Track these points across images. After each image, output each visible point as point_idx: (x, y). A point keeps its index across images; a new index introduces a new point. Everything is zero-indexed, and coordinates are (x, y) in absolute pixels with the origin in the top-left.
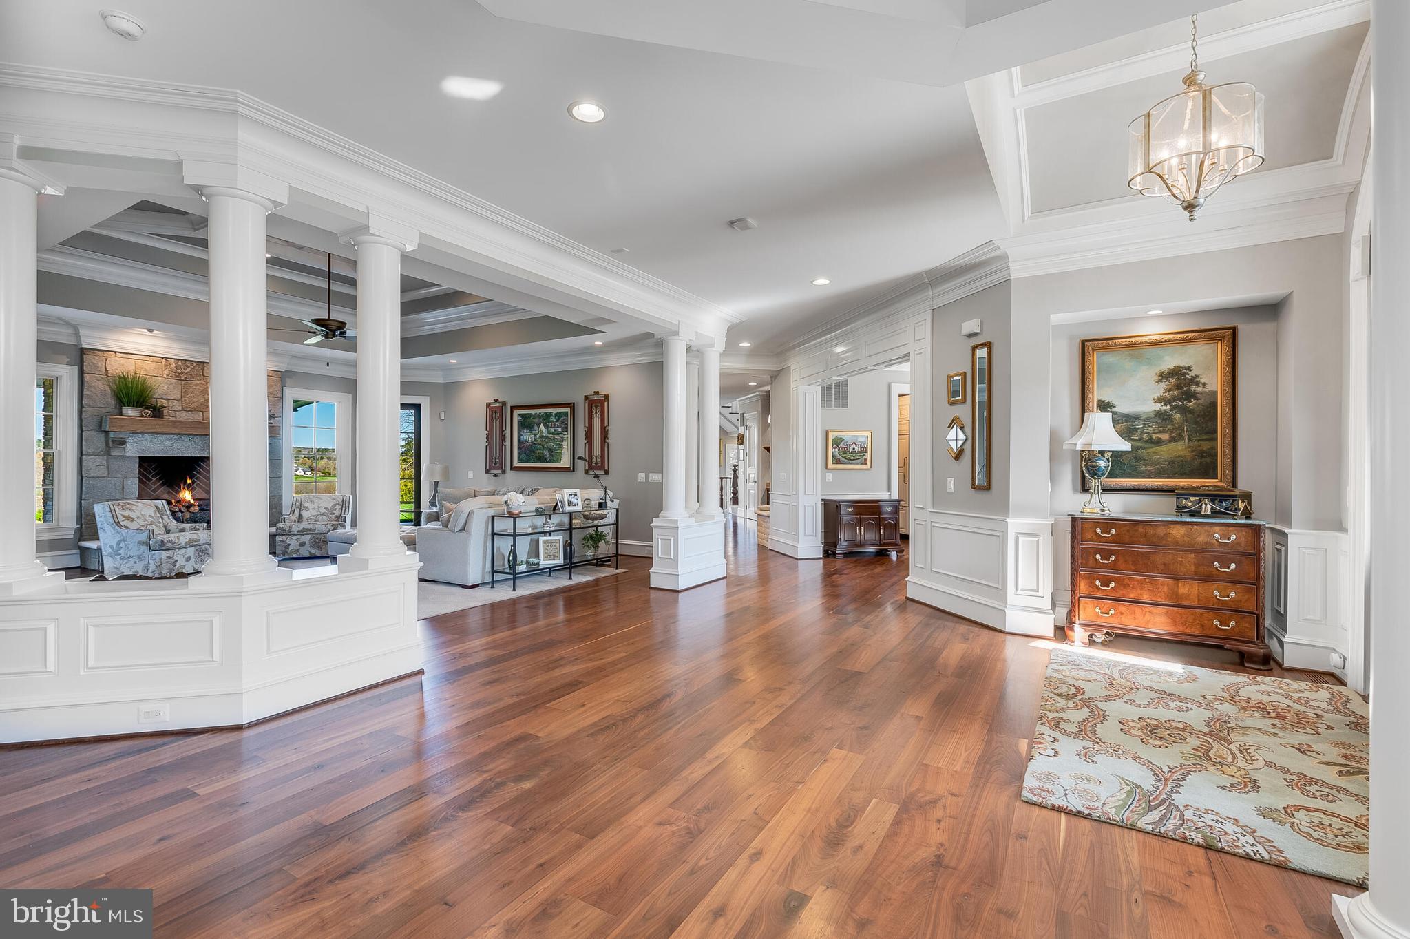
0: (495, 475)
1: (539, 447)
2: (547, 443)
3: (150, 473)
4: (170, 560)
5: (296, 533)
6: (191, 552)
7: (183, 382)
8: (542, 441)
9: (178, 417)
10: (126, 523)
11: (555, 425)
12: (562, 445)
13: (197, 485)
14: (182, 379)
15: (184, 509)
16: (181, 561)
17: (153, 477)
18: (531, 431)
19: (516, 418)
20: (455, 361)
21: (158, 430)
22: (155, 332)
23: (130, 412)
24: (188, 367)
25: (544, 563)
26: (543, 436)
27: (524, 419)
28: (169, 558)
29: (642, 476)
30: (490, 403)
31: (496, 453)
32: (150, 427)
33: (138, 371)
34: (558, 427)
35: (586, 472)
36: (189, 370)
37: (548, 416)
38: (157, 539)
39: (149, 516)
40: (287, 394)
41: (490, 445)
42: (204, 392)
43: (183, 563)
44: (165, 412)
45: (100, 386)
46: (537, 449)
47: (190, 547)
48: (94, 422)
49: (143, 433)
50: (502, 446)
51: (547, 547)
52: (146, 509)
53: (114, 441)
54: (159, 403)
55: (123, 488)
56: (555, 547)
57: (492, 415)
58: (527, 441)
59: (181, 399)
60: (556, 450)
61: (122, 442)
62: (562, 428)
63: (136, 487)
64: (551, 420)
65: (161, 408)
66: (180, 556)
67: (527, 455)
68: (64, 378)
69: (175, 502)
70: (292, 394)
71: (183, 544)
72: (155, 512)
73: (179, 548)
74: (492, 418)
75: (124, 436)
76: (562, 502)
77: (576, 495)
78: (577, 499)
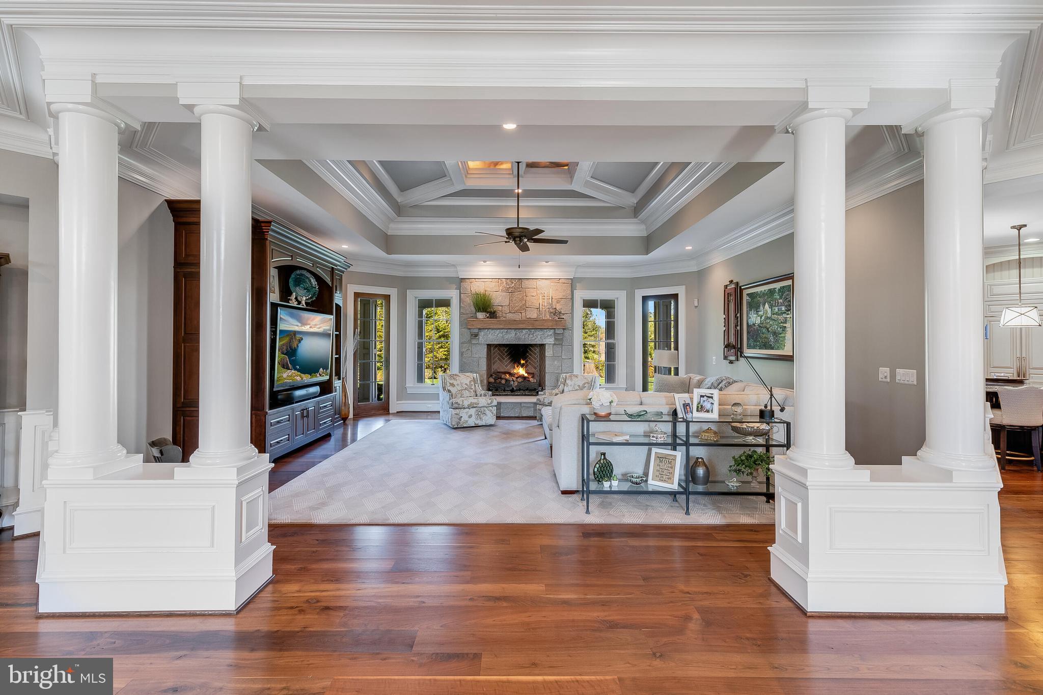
0: (731, 362)
1: (764, 330)
2: (771, 325)
3: (504, 354)
5: (547, 404)
6: (472, 411)
7: (510, 293)
8: (767, 323)
9: (507, 317)
10: (451, 388)
11: (778, 303)
12: (785, 327)
13: (530, 363)
14: (510, 291)
15: (514, 379)
16: (465, 417)
17: (506, 357)
18: (757, 312)
19: (745, 298)
20: (691, 248)
21: (492, 327)
23: (481, 315)
24: (513, 283)
25: (654, 484)
26: (767, 318)
27: (752, 300)
28: (456, 414)
29: (884, 372)
30: (727, 286)
31: (732, 338)
32: (488, 325)
33: (487, 289)
34: (781, 305)
36: (513, 285)
37: (772, 292)
38: (451, 401)
39: (465, 384)
40: (577, 296)
41: (727, 330)
42: (522, 299)
43: (467, 419)
44: (499, 314)
45: (468, 301)
46: (763, 333)
47: (472, 408)
48: (465, 323)
49: (486, 329)
50: (735, 330)
51: (660, 464)
52: (465, 379)
53: (472, 335)
54: (495, 308)
55: (479, 364)
56: (670, 465)
57: (728, 298)
58: (754, 324)
59: (509, 305)
60: (781, 334)
61: (476, 335)
62: (786, 306)
63: (485, 363)
64: (775, 297)
65: (495, 312)
66: (464, 414)
67: (755, 341)
68: (454, 298)
69: (511, 374)
70: (581, 295)
71: (466, 406)
72: (470, 382)
73: (464, 408)
74: (728, 301)
75: (476, 331)
76: (687, 405)
77: (712, 398)
78: (711, 403)
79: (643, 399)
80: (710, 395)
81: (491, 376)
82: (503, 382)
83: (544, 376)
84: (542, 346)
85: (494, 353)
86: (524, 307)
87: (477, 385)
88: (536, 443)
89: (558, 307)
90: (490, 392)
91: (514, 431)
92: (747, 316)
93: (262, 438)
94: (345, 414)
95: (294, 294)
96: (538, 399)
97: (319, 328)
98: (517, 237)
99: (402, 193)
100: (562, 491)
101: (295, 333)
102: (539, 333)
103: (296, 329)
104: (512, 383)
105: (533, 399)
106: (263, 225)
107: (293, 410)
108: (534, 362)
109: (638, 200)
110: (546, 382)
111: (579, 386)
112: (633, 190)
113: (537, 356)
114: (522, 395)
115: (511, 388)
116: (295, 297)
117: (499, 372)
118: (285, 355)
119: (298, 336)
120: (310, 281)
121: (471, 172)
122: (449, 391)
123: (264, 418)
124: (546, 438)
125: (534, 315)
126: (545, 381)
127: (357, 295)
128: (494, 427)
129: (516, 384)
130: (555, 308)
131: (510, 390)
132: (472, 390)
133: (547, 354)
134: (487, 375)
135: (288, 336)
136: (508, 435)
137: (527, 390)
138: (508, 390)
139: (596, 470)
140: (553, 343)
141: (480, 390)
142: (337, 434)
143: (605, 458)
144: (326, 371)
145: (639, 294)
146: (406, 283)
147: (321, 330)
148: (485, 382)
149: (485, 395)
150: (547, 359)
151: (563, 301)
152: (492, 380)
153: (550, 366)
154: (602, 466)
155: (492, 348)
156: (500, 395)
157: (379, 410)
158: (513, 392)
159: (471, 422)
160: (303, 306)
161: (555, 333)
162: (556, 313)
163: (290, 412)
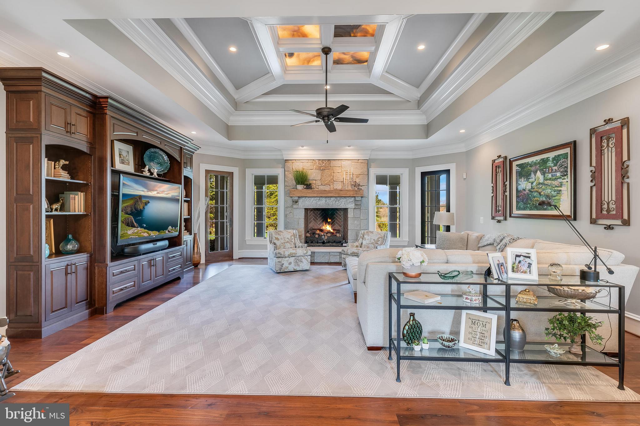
0: (499, 221)
1: (535, 194)
2: (544, 189)
3: (317, 216)
4: (279, 263)
6: (292, 260)
7: (322, 171)
8: (539, 188)
9: (319, 189)
11: (552, 170)
12: (560, 190)
13: (336, 222)
14: (321, 169)
15: (325, 234)
17: (319, 218)
18: (528, 179)
19: (515, 168)
20: (464, 131)
21: (308, 195)
22: (304, 147)
23: (300, 187)
25: (468, 349)
26: (540, 184)
27: (522, 169)
28: (279, 262)
30: (495, 160)
31: (500, 202)
32: (305, 194)
33: (304, 168)
34: (556, 171)
35: (593, 222)
36: (324, 164)
37: (545, 161)
38: (275, 251)
39: (287, 238)
40: (371, 172)
41: (495, 196)
42: (330, 175)
43: (287, 265)
44: (314, 186)
45: (291, 177)
46: (534, 197)
47: (292, 257)
48: (288, 194)
49: (303, 197)
50: (504, 195)
51: (473, 326)
52: (288, 234)
53: (293, 201)
54: (311, 182)
55: (298, 223)
56: (484, 328)
57: (496, 170)
58: (524, 190)
59: (321, 180)
60: (555, 196)
61: (296, 202)
62: (562, 172)
63: (303, 223)
64: (548, 165)
65: (310, 184)
66: (285, 262)
67: (525, 204)
68: (280, 175)
69: (321, 230)
70: (374, 172)
71: (287, 256)
72: (291, 236)
73: (285, 257)
74: (496, 172)
75: (296, 198)
76: (501, 265)
77: (529, 257)
78: (529, 263)
79: (449, 257)
80: (527, 255)
81: (308, 232)
82: (317, 236)
83: (347, 232)
84: (345, 210)
85: (310, 215)
86: (333, 181)
87: (296, 239)
88: (341, 287)
89: (358, 181)
90: (306, 245)
91: (324, 276)
92: (517, 183)
93: (104, 286)
94: (197, 261)
95: (147, 166)
96: (343, 250)
97: (167, 194)
98: (325, 116)
99: (237, 91)
100: (368, 348)
101: (140, 197)
102: (343, 200)
103: (142, 193)
104: (323, 237)
105: (339, 249)
106: (101, 100)
107: (139, 261)
108: (340, 222)
109: (422, 94)
110: (349, 237)
111: (374, 240)
112: (418, 86)
113: (342, 218)
114: (331, 246)
115: (323, 241)
116: (148, 169)
117: (314, 229)
118: (129, 215)
119: (144, 200)
120: (163, 157)
121: (289, 69)
122: (275, 244)
123: (105, 269)
124: (349, 283)
125: (339, 186)
126: (347, 235)
127: (207, 172)
128: (309, 272)
129: (326, 238)
130: (355, 182)
131: (322, 243)
132: (292, 243)
133: (349, 216)
134: (305, 231)
135: (132, 199)
136: (319, 279)
137: (334, 242)
138: (320, 243)
139: (405, 332)
140: (354, 207)
141: (298, 243)
142: (187, 277)
143: (414, 319)
144: (175, 228)
145: (419, 171)
146: (245, 164)
147: (169, 196)
148: (303, 236)
149: (302, 247)
150: (349, 219)
151: (361, 177)
152: (308, 235)
153: (352, 224)
154: (412, 328)
155: (309, 212)
156: (315, 246)
157: (225, 257)
158: (324, 244)
159: (291, 268)
160: (155, 176)
161: (355, 200)
162: (356, 185)
163: (136, 263)
